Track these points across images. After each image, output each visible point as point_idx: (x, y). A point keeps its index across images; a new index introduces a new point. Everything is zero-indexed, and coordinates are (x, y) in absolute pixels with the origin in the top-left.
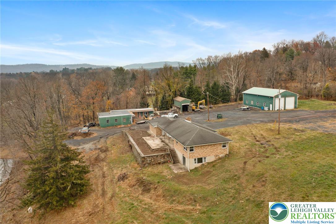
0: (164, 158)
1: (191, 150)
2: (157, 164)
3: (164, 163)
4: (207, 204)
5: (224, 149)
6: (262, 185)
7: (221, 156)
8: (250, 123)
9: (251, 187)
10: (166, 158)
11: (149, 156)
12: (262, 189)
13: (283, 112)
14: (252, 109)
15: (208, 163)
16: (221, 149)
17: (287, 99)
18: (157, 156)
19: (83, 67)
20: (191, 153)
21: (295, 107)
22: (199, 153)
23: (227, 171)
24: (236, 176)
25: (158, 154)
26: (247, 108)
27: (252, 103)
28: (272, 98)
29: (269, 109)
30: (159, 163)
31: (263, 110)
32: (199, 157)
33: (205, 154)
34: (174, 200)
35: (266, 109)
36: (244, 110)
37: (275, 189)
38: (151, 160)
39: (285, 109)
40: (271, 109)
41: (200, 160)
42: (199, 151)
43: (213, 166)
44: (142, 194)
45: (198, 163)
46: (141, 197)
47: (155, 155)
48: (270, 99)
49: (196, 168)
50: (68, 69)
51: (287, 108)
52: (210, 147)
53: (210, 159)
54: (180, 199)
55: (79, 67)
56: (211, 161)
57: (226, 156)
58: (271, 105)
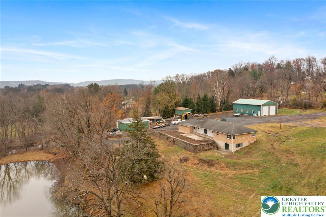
0: (209, 146)
1: (234, 138)
2: (205, 150)
3: (209, 150)
4: (261, 168)
5: (254, 137)
6: (292, 156)
7: (252, 142)
8: (252, 124)
9: (285, 157)
10: (210, 146)
11: (199, 145)
12: (293, 157)
13: (268, 117)
14: (243, 116)
15: (245, 147)
16: (252, 137)
17: (270, 107)
18: (204, 145)
19: (40, 84)
20: (234, 140)
21: (276, 114)
22: (239, 140)
23: (262, 150)
24: (270, 152)
25: (205, 143)
26: (239, 115)
27: (242, 111)
28: (260, 106)
29: (257, 115)
30: (206, 150)
31: (253, 116)
32: (239, 143)
33: (243, 141)
34: (236, 168)
35: (255, 115)
36: (237, 116)
37: (301, 156)
38: (201, 148)
39: (269, 115)
40: (259, 115)
41: (239, 145)
42: (238, 138)
43: (250, 148)
44: (208, 168)
45: (238, 147)
46: (208, 169)
47: (202, 144)
48: (259, 107)
49: (237, 151)
50: (24, 85)
51: (271, 114)
52: (245, 136)
53: (245, 144)
54: (241, 167)
55: (36, 84)
56: (246, 146)
57: (254, 142)
58: (259, 112)
